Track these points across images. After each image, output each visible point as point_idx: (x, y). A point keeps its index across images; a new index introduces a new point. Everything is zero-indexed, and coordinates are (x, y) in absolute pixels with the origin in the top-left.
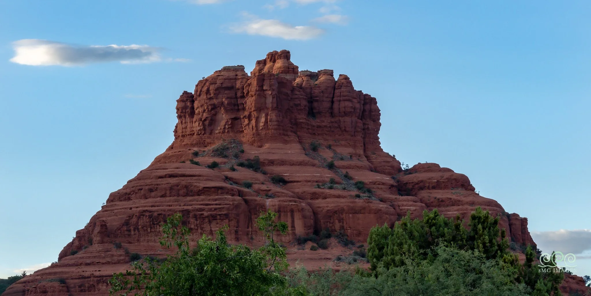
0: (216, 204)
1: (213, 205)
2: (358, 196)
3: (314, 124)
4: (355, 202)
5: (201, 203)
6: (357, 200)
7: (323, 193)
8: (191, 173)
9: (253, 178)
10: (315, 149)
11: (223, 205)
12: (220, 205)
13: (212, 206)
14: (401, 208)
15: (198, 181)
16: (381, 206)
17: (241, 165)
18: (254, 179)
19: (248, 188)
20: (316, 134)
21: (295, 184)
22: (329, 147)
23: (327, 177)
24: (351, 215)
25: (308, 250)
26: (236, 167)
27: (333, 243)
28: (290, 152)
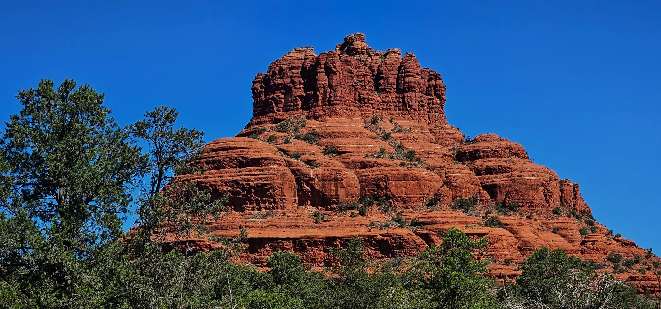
0: (261, 175)
1: (259, 175)
2: (402, 164)
3: (379, 99)
4: (398, 170)
5: (249, 173)
6: (400, 168)
7: (369, 162)
8: (242, 146)
9: (304, 150)
10: (374, 122)
11: (268, 175)
12: (266, 174)
13: (258, 176)
14: (447, 175)
15: (247, 153)
16: (424, 173)
17: (297, 138)
18: (305, 151)
19: (297, 158)
20: (381, 108)
21: (347, 154)
22: (391, 121)
23: (379, 147)
24: (394, 183)
25: (347, 217)
26: (292, 140)
27: (374, 210)
28: (349, 125)
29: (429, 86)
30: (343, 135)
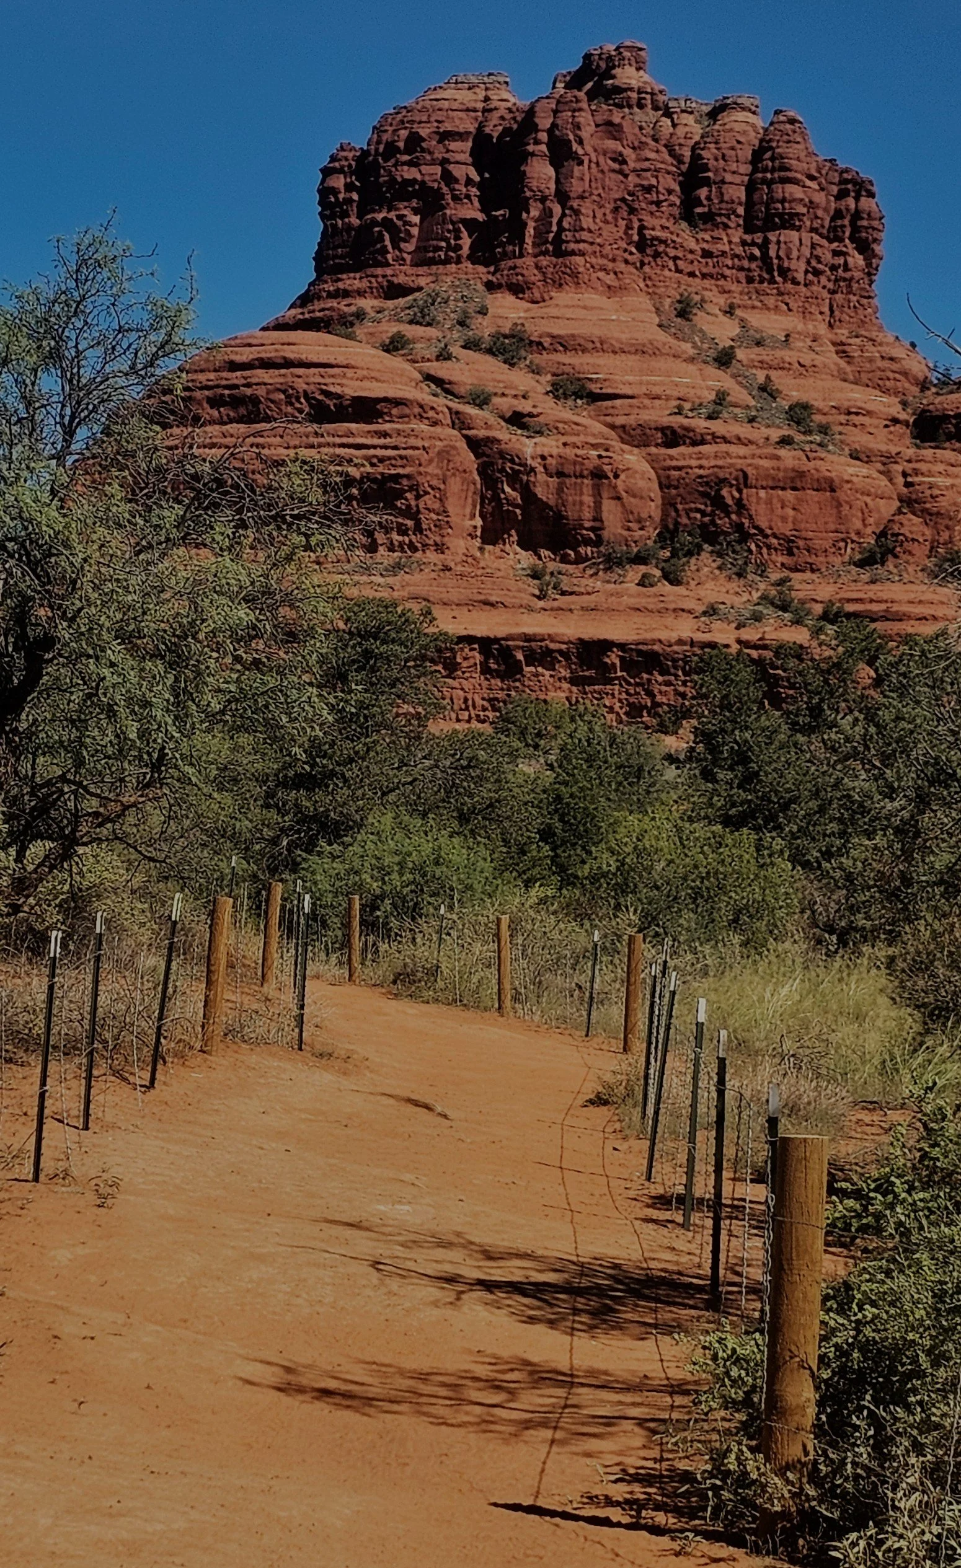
0: (382, 447)
1: (375, 447)
2: (785, 441)
3: (692, 244)
4: (778, 458)
5: (345, 440)
6: (783, 452)
7: (687, 429)
8: (323, 359)
9: (499, 381)
10: (684, 311)
11: (405, 449)
12: (395, 448)
13: (372, 452)
14: (909, 479)
15: (339, 381)
16: (851, 470)
17: (471, 345)
18: (501, 385)
19: (480, 406)
20: (697, 273)
21: (618, 402)
22: (730, 311)
23: (709, 388)
24: (762, 493)
25: (631, 587)
26: (455, 350)
27: (706, 569)
28: (614, 317)
29: (838, 214)
30: (601, 346)
